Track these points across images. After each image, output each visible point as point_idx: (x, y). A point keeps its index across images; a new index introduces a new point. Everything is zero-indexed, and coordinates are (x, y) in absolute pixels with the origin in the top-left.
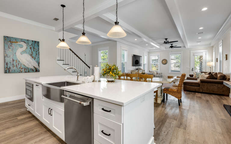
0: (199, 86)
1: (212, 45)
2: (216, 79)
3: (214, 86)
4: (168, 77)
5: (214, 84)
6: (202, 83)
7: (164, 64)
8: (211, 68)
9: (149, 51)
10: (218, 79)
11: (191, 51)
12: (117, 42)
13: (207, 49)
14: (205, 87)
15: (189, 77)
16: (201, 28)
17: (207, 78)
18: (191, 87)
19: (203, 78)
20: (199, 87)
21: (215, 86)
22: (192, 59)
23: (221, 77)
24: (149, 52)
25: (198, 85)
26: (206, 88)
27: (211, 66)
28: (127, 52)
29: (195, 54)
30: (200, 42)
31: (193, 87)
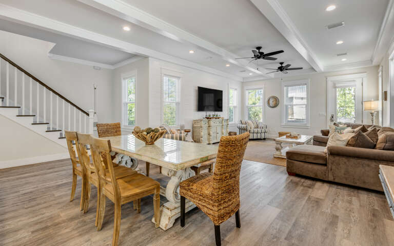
0: (325, 165)
1: (375, 63)
2: (374, 147)
3: (367, 168)
4: (279, 133)
5: (366, 162)
6: (331, 158)
7: (273, 107)
8: (375, 115)
9: (242, 81)
10: (378, 146)
11: (328, 78)
12: (150, 58)
13: (366, 72)
14: (341, 169)
15: (320, 135)
16: (331, 8)
17: (348, 144)
18: (306, 165)
19: (338, 142)
20: (324, 168)
21: (368, 166)
22: (330, 96)
23: (386, 142)
24: (243, 83)
25: (321, 162)
26: (343, 171)
27: (373, 112)
28: (180, 80)
29: (337, 85)
30: (346, 54)
31: (310, 166)
